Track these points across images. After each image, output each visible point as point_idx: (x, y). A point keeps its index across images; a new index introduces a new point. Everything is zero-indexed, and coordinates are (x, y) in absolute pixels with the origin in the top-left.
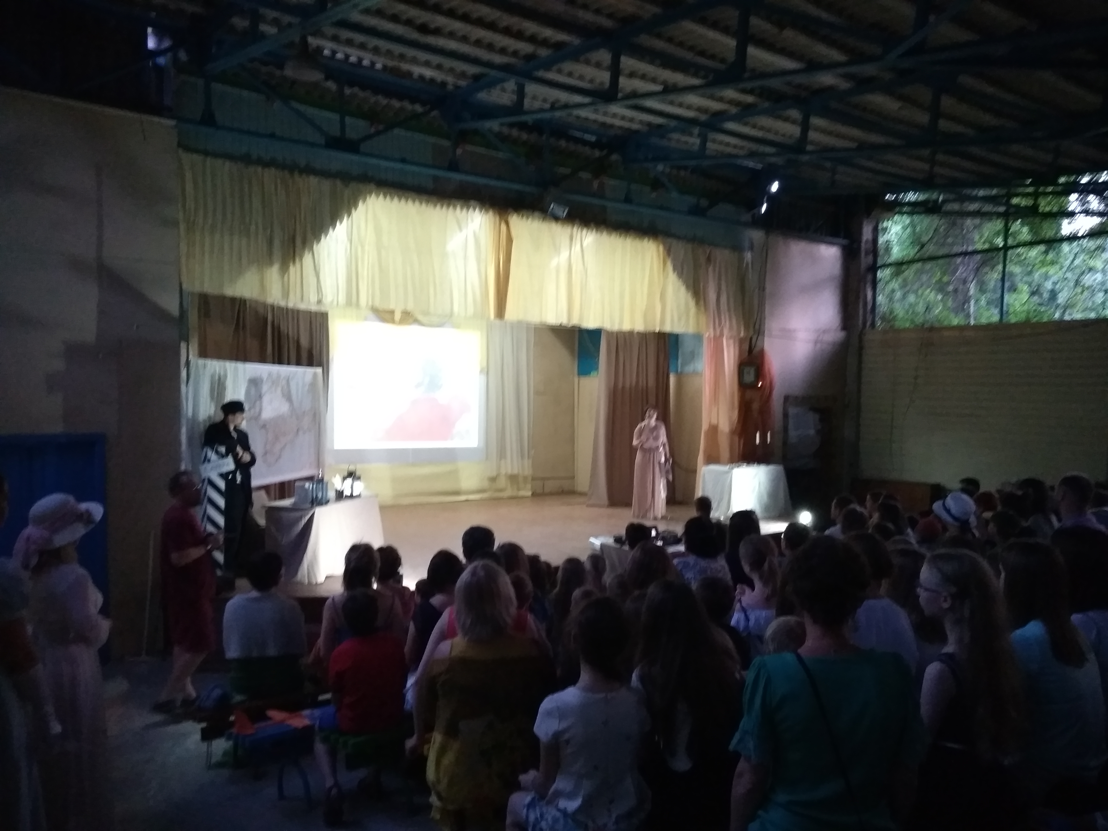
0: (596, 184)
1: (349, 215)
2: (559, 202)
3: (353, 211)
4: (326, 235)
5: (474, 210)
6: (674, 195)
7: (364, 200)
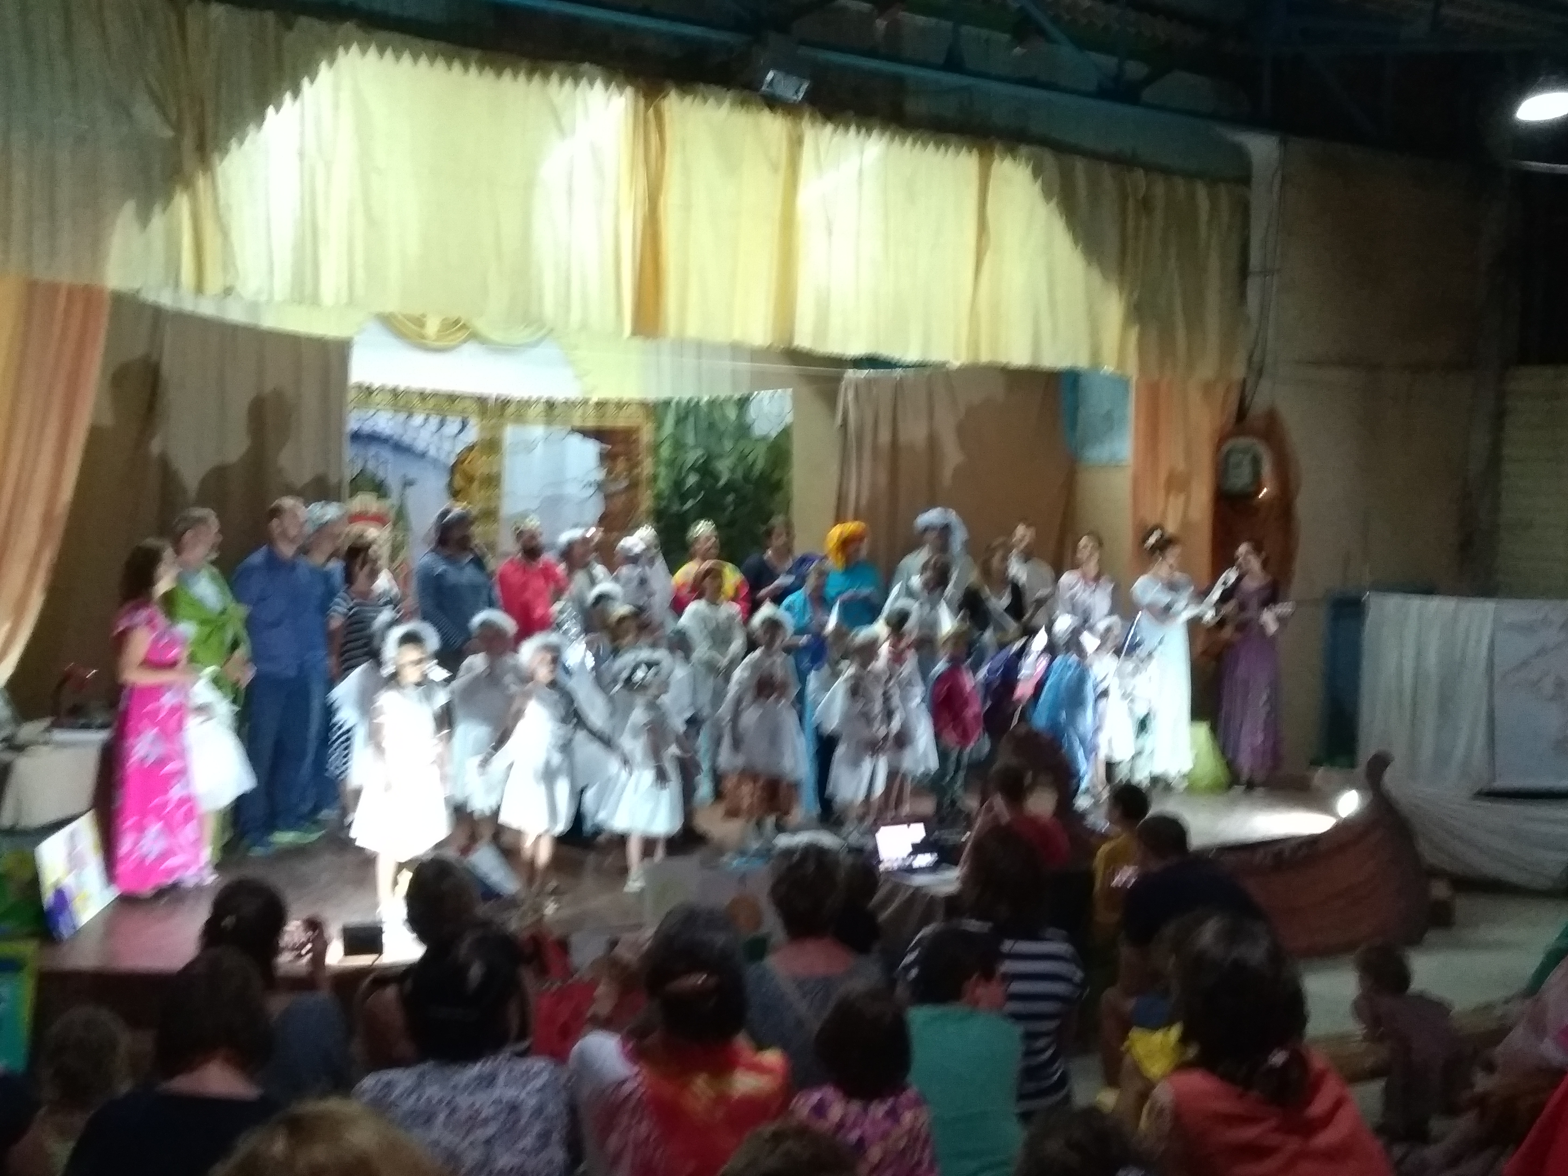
0: (881, 24)
1: (296, 92)
2: (789, 67)
3: (305, 82)
4: (241, 142)
5: (591, 83)
6: (1066, 51)
7: (332, 61)
